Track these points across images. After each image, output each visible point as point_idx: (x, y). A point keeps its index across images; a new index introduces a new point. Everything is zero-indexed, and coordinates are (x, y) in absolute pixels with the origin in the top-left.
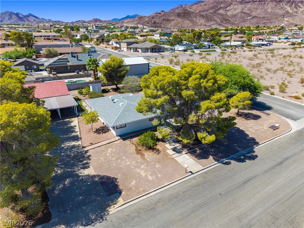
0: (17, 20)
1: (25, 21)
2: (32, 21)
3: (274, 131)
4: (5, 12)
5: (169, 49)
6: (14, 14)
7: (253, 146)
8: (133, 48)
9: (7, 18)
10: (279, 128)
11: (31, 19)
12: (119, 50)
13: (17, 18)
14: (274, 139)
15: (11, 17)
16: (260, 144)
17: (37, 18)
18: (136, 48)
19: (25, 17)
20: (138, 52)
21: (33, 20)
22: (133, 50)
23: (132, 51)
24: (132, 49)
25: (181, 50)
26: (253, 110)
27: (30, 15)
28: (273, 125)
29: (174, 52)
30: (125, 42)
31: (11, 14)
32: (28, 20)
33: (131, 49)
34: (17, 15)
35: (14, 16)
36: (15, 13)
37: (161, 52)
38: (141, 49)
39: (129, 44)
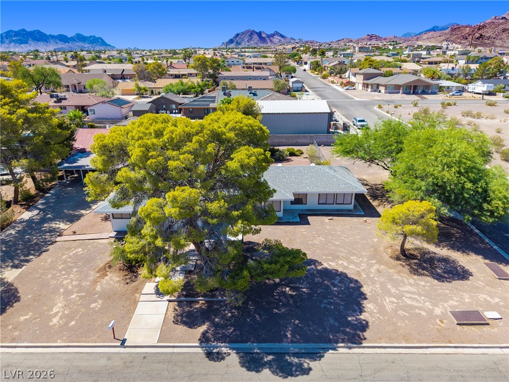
0: (258, 42)
1: (267, 43)
2: (276, 42)
3: (459, 327)
4: (245, 31)
5: (454, 89)
6: (256, 33)
7: (337, 342)
8: (372, 85)
9: (247, 40)
10: (488, 324)
11: (276, 39)
12: (347, 87)
13: (258, 38)
14: (427, 347)
15: (252, 38)
16: (364, 345)
17: (284, 38)
18: (378, 85)
19: (269, 36)
20: (380, 92)
21: (278, 41)
22: (372, 88)
23: (369, 90)
24: (370, 87)
25: (481, 92)
26: (476, 253)
27: (277, 33)
28: (480, 309)
29: (461, 95)
30: (361, 74)
31: (252, 33)
32: (271, 41)
33: (367, 87)
34: (259, 34)
35: (255, 37)
36: (258, 32)
37: (427, 94)
38: (386, 86)
39: (368, 77)
